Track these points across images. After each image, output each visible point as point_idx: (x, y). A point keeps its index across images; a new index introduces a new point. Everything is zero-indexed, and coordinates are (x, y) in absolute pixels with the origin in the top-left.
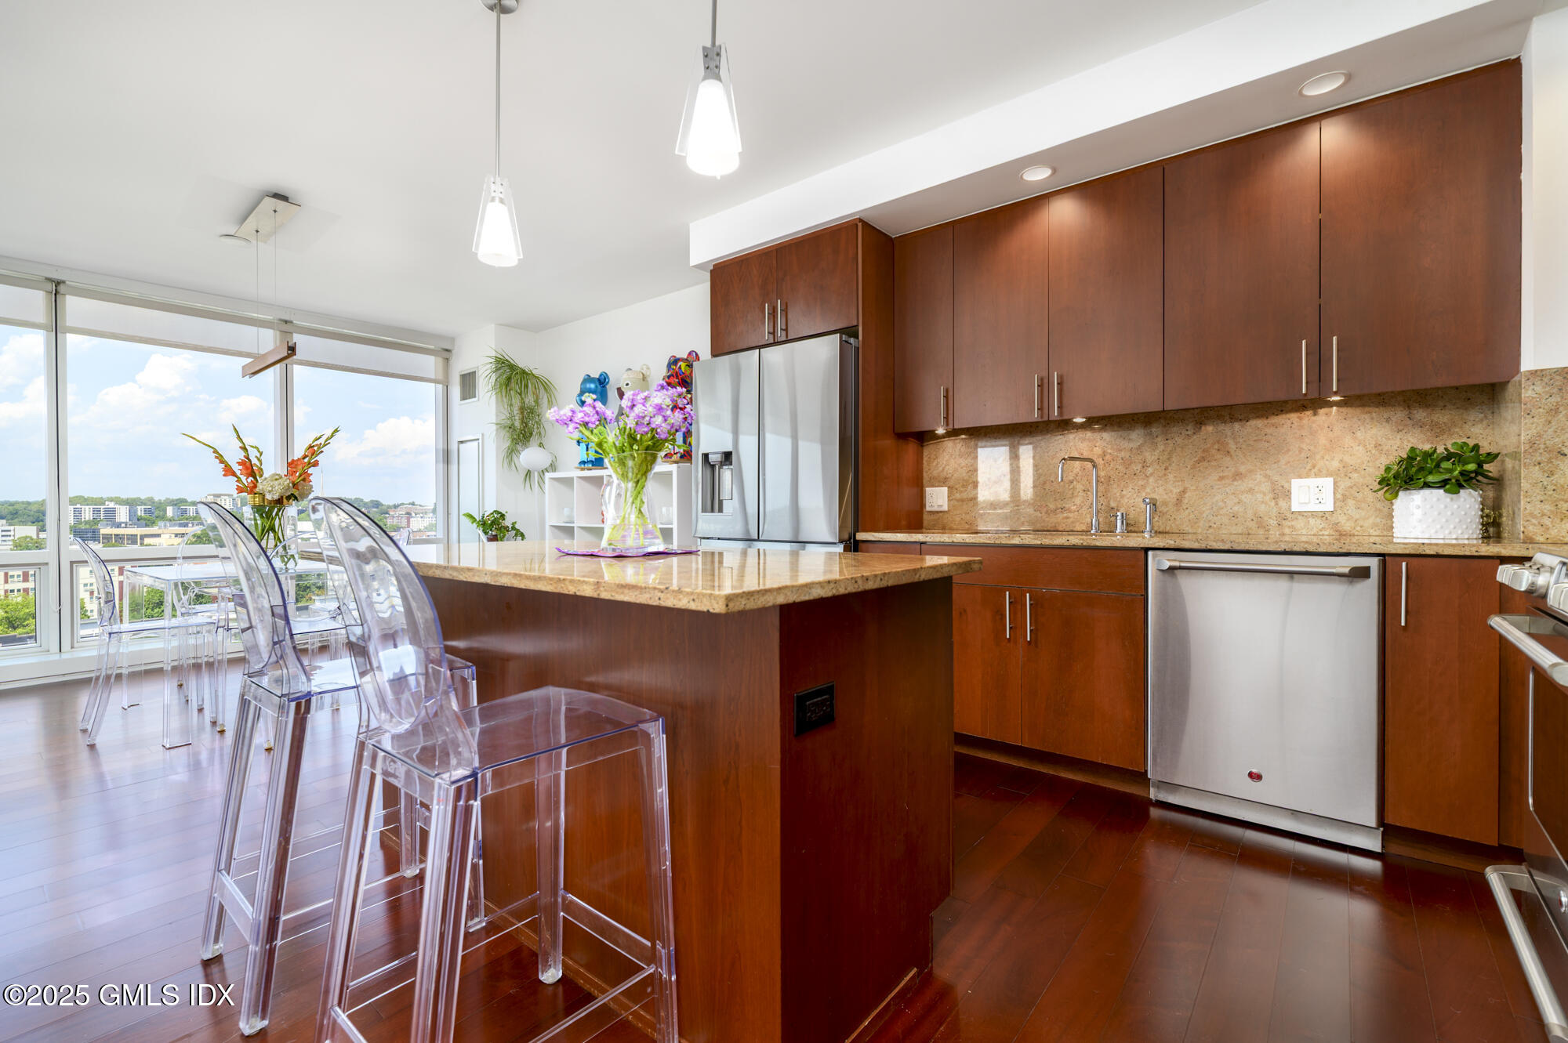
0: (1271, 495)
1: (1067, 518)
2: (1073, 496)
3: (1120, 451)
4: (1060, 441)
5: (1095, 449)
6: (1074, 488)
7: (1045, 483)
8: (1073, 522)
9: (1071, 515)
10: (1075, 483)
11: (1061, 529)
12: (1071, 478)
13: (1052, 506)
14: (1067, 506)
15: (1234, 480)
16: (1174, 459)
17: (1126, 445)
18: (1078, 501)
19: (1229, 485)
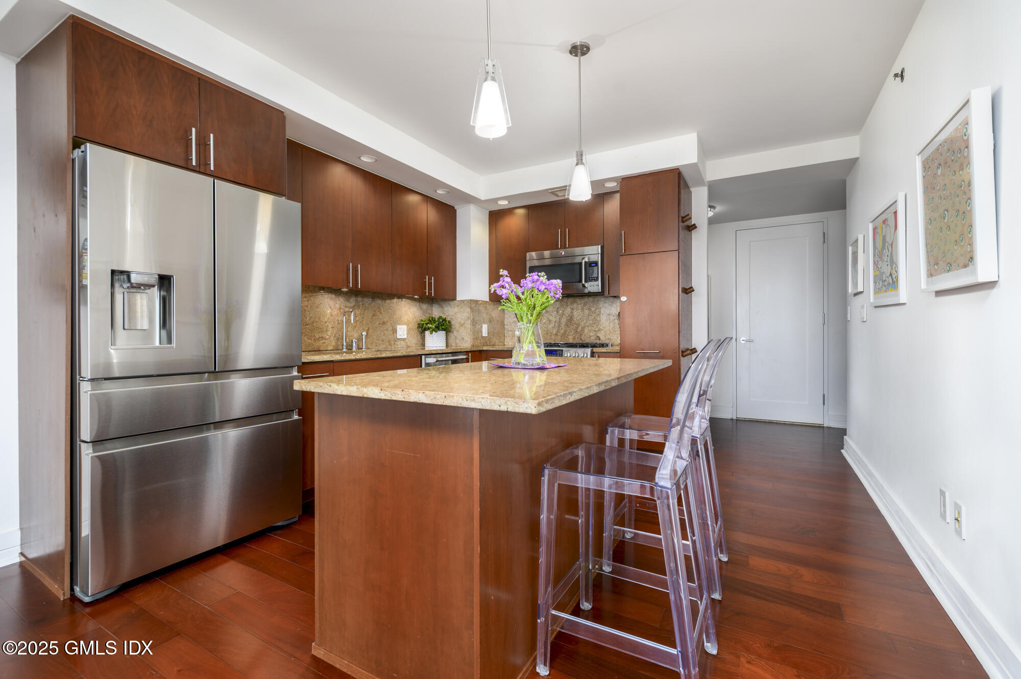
0: (392, 332)
1: (324, 343)
2: (327, 331)
3: (346, 307)
4: (320, 298)
5: (336, 305)
6: (327, 326)
7: (313, 322)
8: (327, 345)
9: (326, 341)
10: (328, 323)
11: (321, 349)
12: (326, 320)
13: (317, 337)
14: (324, 336)
15: (383, 325)
16: (366, 314)
17: (348, 304)
18: (329, 333)
19: (381, 327)
